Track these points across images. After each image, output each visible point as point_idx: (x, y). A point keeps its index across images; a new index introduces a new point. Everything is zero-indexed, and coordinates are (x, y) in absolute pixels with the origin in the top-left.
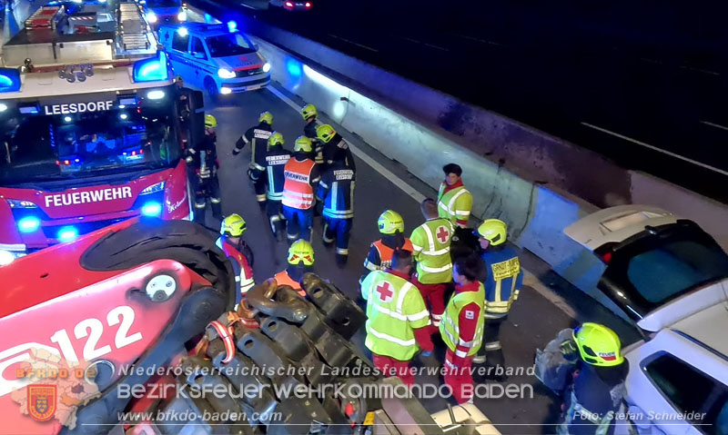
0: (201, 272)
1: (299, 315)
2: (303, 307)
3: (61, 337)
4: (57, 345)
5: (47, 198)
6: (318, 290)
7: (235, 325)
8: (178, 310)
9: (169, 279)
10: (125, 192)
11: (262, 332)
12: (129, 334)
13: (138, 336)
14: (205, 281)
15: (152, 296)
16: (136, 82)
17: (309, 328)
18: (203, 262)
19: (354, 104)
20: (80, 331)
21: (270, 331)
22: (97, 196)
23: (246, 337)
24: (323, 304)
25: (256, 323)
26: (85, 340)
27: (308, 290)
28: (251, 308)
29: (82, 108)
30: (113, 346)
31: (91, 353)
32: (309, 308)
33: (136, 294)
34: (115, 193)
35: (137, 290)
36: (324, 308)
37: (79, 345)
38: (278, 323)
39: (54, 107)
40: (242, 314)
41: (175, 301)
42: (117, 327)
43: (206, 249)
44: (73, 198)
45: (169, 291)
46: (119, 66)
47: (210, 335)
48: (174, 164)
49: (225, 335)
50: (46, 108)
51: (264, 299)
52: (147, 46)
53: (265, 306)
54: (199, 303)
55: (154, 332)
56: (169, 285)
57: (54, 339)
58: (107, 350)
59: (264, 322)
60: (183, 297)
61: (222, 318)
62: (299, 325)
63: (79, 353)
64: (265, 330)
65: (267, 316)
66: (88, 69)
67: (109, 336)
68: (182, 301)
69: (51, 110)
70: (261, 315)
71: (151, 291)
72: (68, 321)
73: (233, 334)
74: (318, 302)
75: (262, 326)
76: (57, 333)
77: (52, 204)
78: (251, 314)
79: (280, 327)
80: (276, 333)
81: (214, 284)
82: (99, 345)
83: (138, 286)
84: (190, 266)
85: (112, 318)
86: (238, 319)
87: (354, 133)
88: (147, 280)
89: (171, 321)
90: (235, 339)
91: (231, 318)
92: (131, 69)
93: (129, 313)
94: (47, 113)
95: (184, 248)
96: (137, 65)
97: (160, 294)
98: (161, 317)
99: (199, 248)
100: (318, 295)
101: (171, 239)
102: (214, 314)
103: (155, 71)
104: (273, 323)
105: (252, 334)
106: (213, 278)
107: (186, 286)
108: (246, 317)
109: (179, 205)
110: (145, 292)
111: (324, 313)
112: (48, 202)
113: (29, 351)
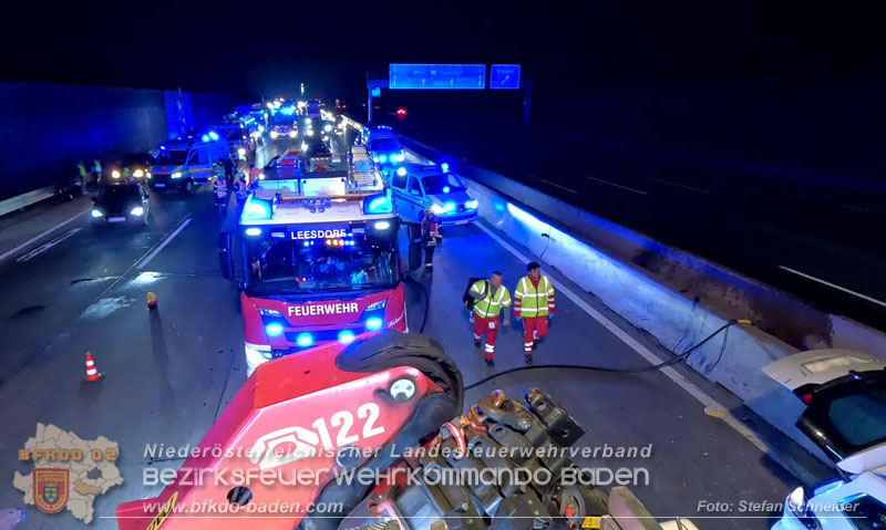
0: (435, 379)
1: (524, 424)
2: (527, 417)
3: (320, 424)
4: (316, 431)
5: (290, 308)
6: (541, 404)
7: (466, 428)
8: (415, 410)
9: (409, 383)
10: (353, 307)
11: (490, 436)
12: (375, 426)
13: (381, 430)
14: (438, 387)
15: (395, 397)
16: (366, 213)
17: (531, 436)
18: (438, 372)
19: (553, 240)
20: (335, 421)
21: (497, 436)
22: (330, 309)
23: (476, 438)
24: (545, 416)
25: (484, 428)
26: (339, 428)
27: (533, 403)
28: (481, 414)
29: (321, 234)
30: (361, 436)
31: (343, 440)
32: (533, 418)
33: (382, 394)
34: (344, 308)
35: (383, 391)
36: (546, 420)
37: (333, 432)
38: (505, 429)
39: (298, 233)
40: (472, 419)
41: (411, 402)
42: (365, 420)
43: (440, 360)
44: (311, 310)
45: (409, 394)
46: (351, 200)
47: (444, 434)
48: (394, 286)
49: (457, 435)
50: (292, 233)
51: (494, 407)
52: (375, 183)
53: (494, 414)
54: (435, 406)
55: (395, 428)
56: (409, 388)
57: (314, 425)
58: (355, 438)
59: (492, 427)
60: (420, 400)
61: (455, 421)
62: (523, 432)
64: (493, 435)
65: (495, 422)
66: (325, 202)
67: (358, 427)
68: (419, 404)
69: (296, 235)
70: (490, 420)
71: (394, 392)
72: (326, 411)
73: (465, 435)
74: (541, 414)
75: (490, 431)
77: (293, 314)
78: (481, 420)
79: (506, 433)
80: (502, 438)
81: (446, 391)
82: (350, 434)
83: (384, 387)
84: (427, 374)
85: (361, 413)
86: (469, 423)
88: (391, 383)
89: (410, 418)
90: (466, 440)
91: (463, 421)
92: (362, 203)
93: (375, 409)
94: (293, 238)
95: (422, 358)
96: (368, 200)
97: (402, 395)
98: (402, 415)
99: (434, 359)
100: (541, 408)
101: (410, 349)
102: (447, 416)
103: (383, 205)
104: (500, 429)
105: (481, 437)
106: (446, 386)
107: (422, 392)
108: (476, 422)
109: (397, 320)
110: (389, 393)
111: (546, 424)
112: (290, 312)
113: (295, 433)
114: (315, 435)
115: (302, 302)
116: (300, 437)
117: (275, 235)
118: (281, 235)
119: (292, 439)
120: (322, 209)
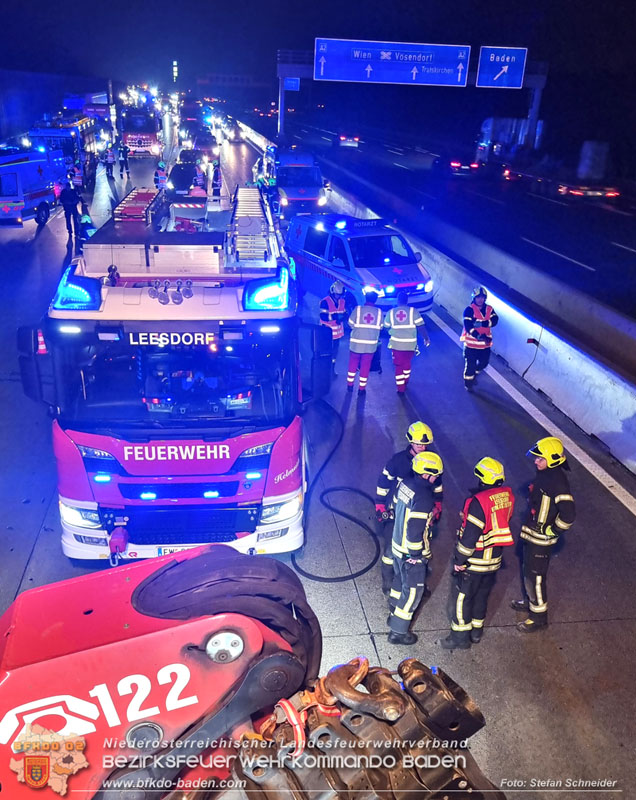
0: (278, 629)
1: (391, 713)
2: (396, 703)
3: (100, 691)
4: (95, 701)
5: (126, 448)
6: (420, 683)
7: (310, 711)
8: (243, 675)
9: (235, 637)
10: (222, 451)
11: (343, 726)
12: (183, 695)
13: (193, 700)
14: (283, 641)
15: (213, 656)
16: (245, 310)
17: (402, 730)
18: (281, 618)
20: (123, 688)
21: (352, 726)
22: (187, 453)
23: (322, 729)
24: (424, 701)
25: (336, 711)
26: (129, 697)
28: (331, 694)
29: (176, 339)
30: (163, 707)
31: (134, 713)
32: (406, 703)
34: (209, 452)
35: (196, 647)
36: (425, 706)
37: (121, 704)
38: (364, 718)
39: (141, 335)
40: (321, 697)
41: (241, 664)
42: (168, 687)
43: (286, 602)
44: (158, 452)
45: (235, 652)
46: (226, 284)
47: (278, 717)
48: (285, 422)
49: (295, 722)
50: (131, 335)
52: (266, 256)
54: (271, 670)
55: (213, 698)
56: (234, 644)
57: (92, 693)
59: (345, 715)
60: (251, 661)
61: (295, 699)
62: (391, 723)
63: (122, 712)
64: (346, 723)
65: (348, 708)
66: (185, 285)
67: (158, 695)
68: (250, 667)
69: (136, 338)
70: (340, 704)
71: (212, 649)
73: (306, 721)
74: (420, 698)
75: (342, 718)
76: (97, 688)
77: (132, 457)
78: (332, 700)
79: (367, 723)
80: (360, 728)
82: (144, 706)
83: (198, 642)
85: (163, 677)
86: (315, 703)
87: (540, 391)
88: (208, 637)
89: (235, 687)
90: (307, 730)
91: (306, 700)
92: (240, 291)
93: (184, 673)
94: (132, 343)
95: (259, 598)
96: (250, 286)
97: (223, 655)
99: (278, 599)
100: (420, 689)
102: (285, 690)
103: (273, 298)
104: (357, 717)
105: (330, 726)
106: (293, 639)
107: (256, 649)
108: (324, 704)
109: (288, 473)
110: (204, 651)
111: (426, 712)
112: (127, 454)
113: (63, 704)
114: (94, 707)
115: (145, 439)
116: (71, 709)
117: (103, 336)
118: (113, 337)
119: (59, 711)
120: (178, 300)
